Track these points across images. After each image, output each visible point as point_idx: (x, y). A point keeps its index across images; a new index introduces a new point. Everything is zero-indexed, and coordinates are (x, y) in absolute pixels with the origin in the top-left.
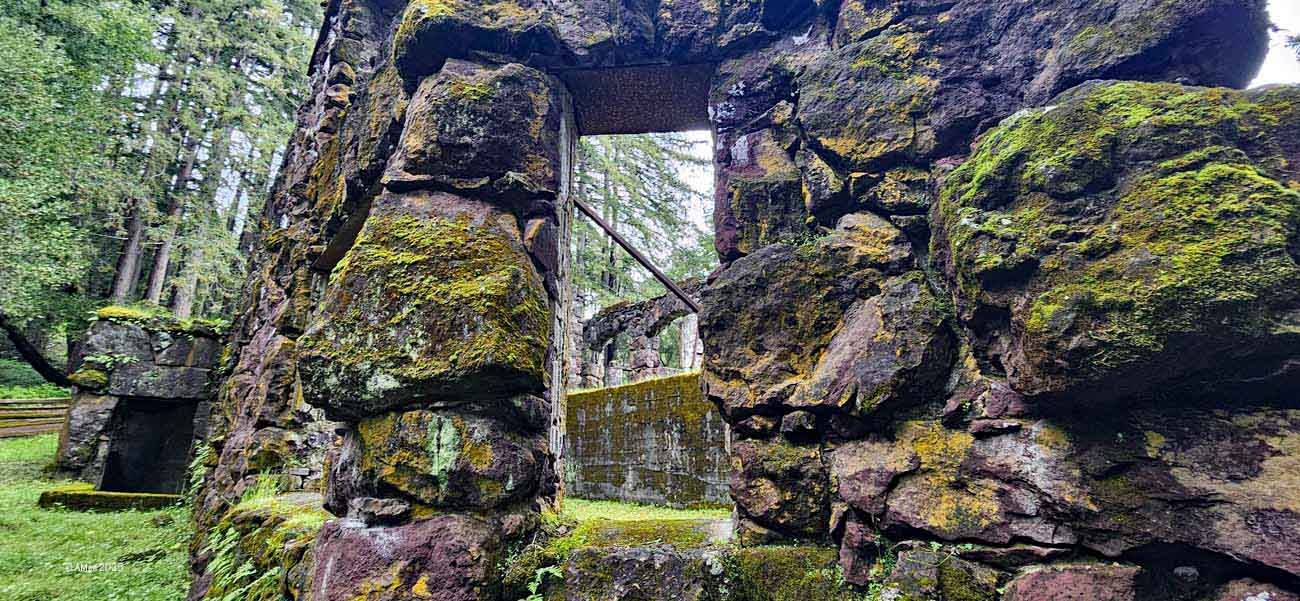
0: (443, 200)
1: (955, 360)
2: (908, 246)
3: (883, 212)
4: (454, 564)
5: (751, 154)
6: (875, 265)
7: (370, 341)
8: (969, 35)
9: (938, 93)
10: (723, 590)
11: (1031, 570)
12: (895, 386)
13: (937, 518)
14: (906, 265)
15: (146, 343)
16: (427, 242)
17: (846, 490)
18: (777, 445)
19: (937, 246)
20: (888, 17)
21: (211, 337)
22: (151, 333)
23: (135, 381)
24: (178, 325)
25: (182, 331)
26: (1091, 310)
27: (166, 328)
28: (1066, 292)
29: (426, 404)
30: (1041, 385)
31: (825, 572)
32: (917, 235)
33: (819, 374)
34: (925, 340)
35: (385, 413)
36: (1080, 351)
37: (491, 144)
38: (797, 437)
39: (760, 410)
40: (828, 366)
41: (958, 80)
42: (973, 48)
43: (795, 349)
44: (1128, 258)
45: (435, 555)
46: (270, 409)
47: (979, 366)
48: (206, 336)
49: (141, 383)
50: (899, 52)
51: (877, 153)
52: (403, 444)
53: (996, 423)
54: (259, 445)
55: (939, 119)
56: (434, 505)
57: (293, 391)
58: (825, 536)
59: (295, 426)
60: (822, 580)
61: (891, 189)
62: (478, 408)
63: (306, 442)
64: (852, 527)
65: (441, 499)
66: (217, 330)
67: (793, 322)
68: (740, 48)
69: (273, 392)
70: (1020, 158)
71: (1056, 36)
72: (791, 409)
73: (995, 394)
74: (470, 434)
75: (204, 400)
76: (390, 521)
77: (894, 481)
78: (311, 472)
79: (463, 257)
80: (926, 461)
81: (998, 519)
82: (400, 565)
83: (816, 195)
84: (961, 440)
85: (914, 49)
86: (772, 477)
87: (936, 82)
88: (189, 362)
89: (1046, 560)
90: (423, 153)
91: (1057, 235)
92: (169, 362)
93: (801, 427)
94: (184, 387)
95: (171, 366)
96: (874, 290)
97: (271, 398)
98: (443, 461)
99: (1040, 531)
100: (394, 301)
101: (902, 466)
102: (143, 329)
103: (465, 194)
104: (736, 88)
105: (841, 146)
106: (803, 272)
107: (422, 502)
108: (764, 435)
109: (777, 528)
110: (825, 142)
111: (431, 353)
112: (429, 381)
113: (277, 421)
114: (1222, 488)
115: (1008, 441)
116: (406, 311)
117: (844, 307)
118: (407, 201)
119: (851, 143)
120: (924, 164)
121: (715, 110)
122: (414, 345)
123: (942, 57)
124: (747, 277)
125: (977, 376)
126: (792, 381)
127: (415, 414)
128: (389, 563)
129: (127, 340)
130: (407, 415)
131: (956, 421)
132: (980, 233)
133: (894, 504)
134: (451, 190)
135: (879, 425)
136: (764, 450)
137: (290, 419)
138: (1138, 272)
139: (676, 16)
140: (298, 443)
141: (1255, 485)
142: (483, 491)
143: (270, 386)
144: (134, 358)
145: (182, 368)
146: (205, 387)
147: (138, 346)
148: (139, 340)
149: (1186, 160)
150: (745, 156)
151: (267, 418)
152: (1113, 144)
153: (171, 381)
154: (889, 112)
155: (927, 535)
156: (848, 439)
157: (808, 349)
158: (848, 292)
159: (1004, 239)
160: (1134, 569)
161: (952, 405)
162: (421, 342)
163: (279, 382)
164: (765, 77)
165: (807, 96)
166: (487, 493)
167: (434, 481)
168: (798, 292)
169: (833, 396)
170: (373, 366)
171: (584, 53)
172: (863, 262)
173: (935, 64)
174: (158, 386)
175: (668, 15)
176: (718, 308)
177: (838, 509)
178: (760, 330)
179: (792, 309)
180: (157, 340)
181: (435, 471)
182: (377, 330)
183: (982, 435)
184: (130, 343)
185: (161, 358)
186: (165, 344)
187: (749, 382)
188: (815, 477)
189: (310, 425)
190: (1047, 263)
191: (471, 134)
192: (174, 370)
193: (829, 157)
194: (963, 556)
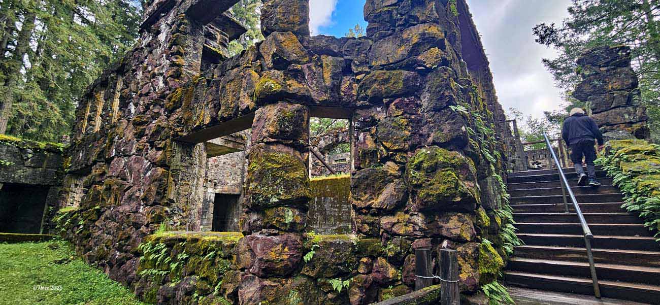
0: (281, 146)
1: (407, 199)
2: (401, 172)
3: (396, 163)
4: (294, 244)
5: (364, 139)
6: (393, 176)
7: (270, 189)
8: (418, 123)
9: (410, 136)
10: (356, 248)
11: (417, 240)
12: (396, 205)
13: (401, 232)
14: (399, 177)
15: (19, 155)
16: (281, 161)
17: (384, 226)
18: (369, 216)
19: (406, 174)
20: (401, 113)
21: (57, 153)
22: (22, 150)
23: (13, 175)
24: (38, 145)
25: (39, 149)
26: (428, 195)
27: (30, 147)
28: (425, 191)
29: (283, 205)
30: (421, 207)
31: (379, 244)
32: (403, 169)
33: (379, 200)
34: (402, 195)
35: (273, 207)
36: (426, 202)
37: (294, 131)
38: (373, 215)
39: (365, 208)
40: (381, 198)
41: (415, 133)
42: (418, 126)
43: (374, 193)
44: (435, 187)
45: (288, 242)
46: (158, 198)
47: (412, 201)
48: (54, 152)
49: (16, 176)
50: (402, 124)
51: (395, 148)
52: (279, 215)
53: (414, 213)
54: (155, 212)
55: (410, 143)
56: (285, 231)
57: (167, 190)
58: (378, 236)
59: (168, 205)
60: (378, 245)
61: (398, 157)
62: (295, 206)
63: (172, 211)
64: (385, 234)
65: (287, 229)
66: (61, 149)
67: (374, 187)
68: (362, 107)
69: (159, 191)
70: (422, 162)
71: (434, 130)
72: (372, 208)
73: (414, 207)
74: (295, 213)
75: (53, 186)
76: (275, 235)
77: (393, 225)
78: (175, 223)
79: (291, 166)
80: (400, 220)
81: (412, 231)
82: (281, 245)
83: (381, 156)
84: (407, 216)
85: (406, 123)
86: (368, 224)
87: (410, 133)
88: (45, 165)
89: (419, 238)
90: (275, 133)
91: (426, 180)
92: (32, 165)
93: (375, 213)
94: (42, 180)
95: (33, 167)
96: (393, 181)
97: (158, 194)
98: (289, 219)
99: (418, 233)
100: (275, 178)
101: (396, 221)
102: (17, 147)
103: (286, 145)
104: (361, 119)
105: (388, 145)
106: (377, 175)
107: (282, 230)
108: (365, 214)
109: (368, 235)
110: (384, 143)
111: (286, 193)
112: (287, 200)
113: (161, 203)
114: (444, 225)
115: (415, 217)
116: (278, 181)
117: (386, 184)
118: (272, 147)
119: (390, 144)
120: (406, 152)
121: (354, 123)
122: (282, 190)
123: (412, 127)
124: (364, 175)
125: (412, 203)
126: (372, 201)
127: (282, 208)
128: (278, 244)
129: (7, 153)
130: (279, 208)
131: (407, 212)
132: (413, 176)
133: (393, 229)
134: (283, 144)
135: (392, 213)
136: (366, 218)
137: (166, 201)
138: (436, 190)
139: (345, 95)
140: (169, 212)
141: (448, 224)
142: (298, 227)
143: (158, 189)
144: (12, 162)
145: (41, 169)
146: (55, 179)
147: (14, 156)
148: (15, 153)
149: (446, 169)
150: (363, 140)
151: (157, 201)
152: (436, 163)
153: (34, 175)
154: (399, 139)
155: (399, 235)
156: (385, 215)
157: (376, 194)
158: (387, 181)
159: (417, 179)
160: (431, 239)
161: (406, 209)
162: (283, 190)
163: (161, 187)
164: (369, 118)
165: (381, 130)
166: (299, 228)
167: (286, 225)
168: (375, 180)
169: (382, 206)
170: (272, 196)
171: (318, 102)
172: (391, 175)
173: (410, 128)
174: (26, 177)
175: (343, 94)
176: (356, 183)
177: (382, 230)
178: (366, 189)
179: (373, 183)
180: (25, 153)
181: (287, 222)
182: (271, 186)
183: (411, 215)
184: (9, 155)
185: (28, 163)
186: (30, 156)
187: (362, 201)
188: (377, 224)
189: (174, 204)
190: (423, 185)
191: (289, 128)
192: (35, 169)
193: (385, 147)
194: (405, 239)
